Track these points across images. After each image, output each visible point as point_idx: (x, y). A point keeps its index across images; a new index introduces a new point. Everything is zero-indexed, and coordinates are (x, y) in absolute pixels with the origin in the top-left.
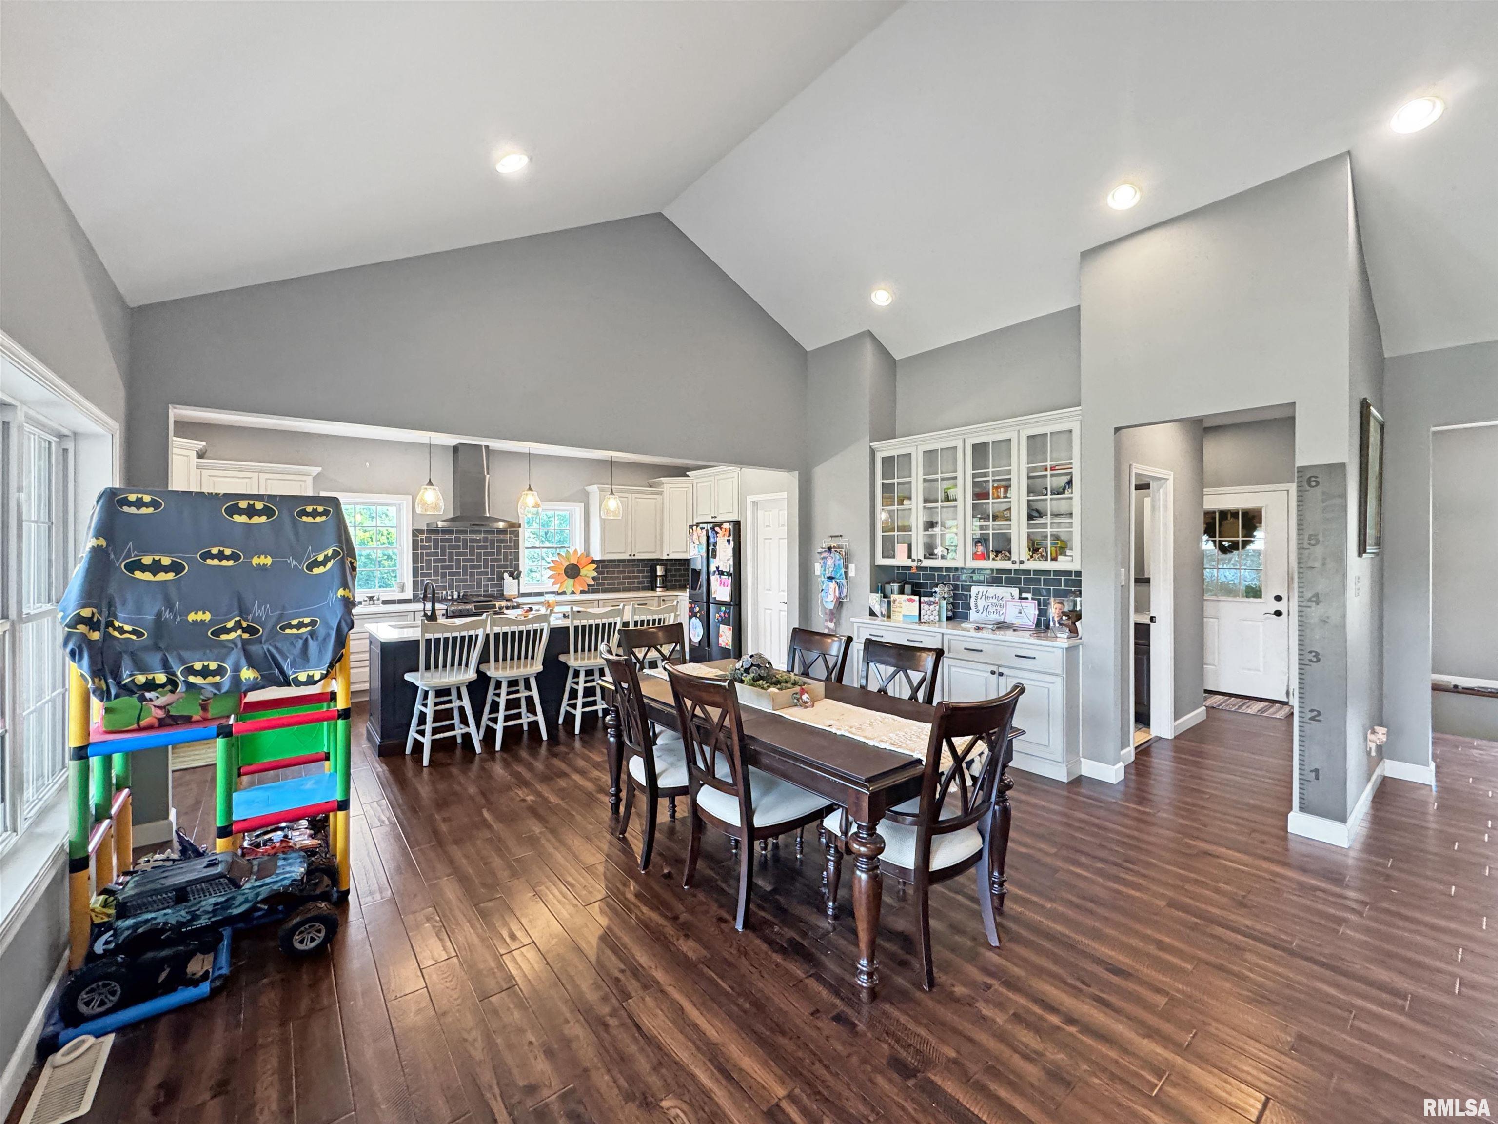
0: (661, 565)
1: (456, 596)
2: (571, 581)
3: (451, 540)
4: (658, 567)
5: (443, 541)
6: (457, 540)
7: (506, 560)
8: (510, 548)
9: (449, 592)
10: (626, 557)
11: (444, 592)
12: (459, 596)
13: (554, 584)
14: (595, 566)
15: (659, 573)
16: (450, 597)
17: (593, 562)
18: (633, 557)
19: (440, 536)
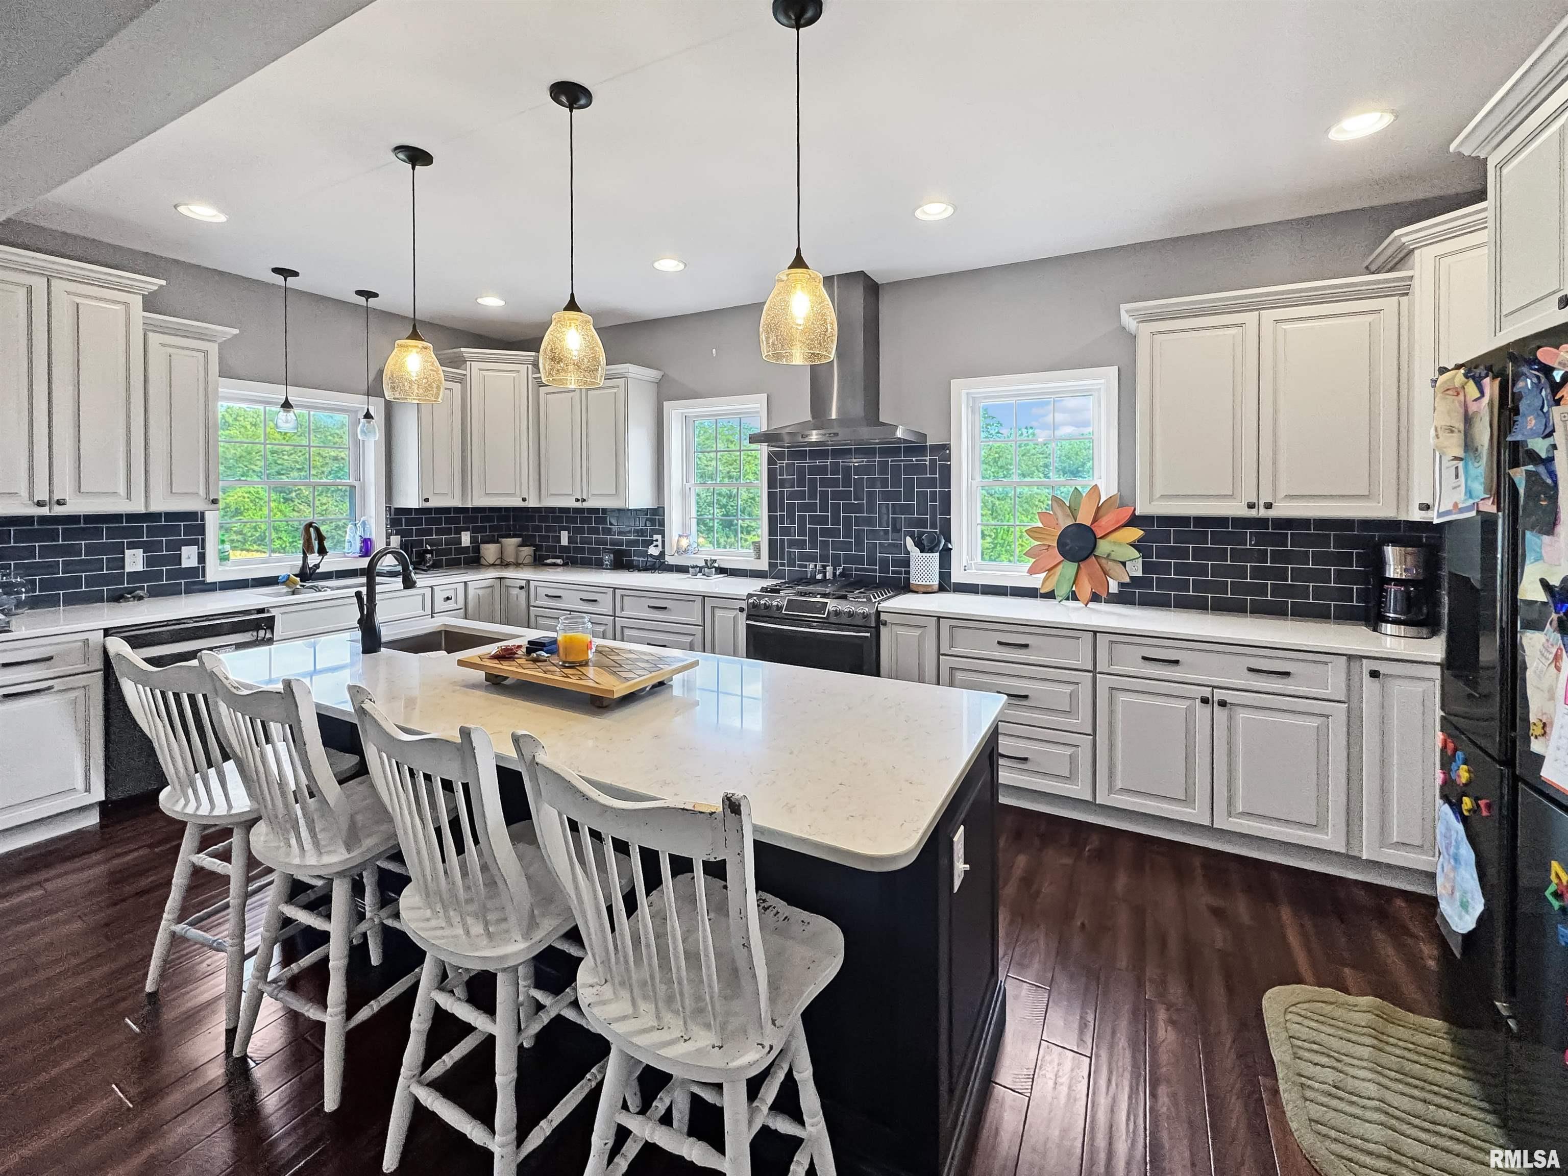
0: (1395, 542)
1: (829, 576)
2: (1070, 568)
3: (822, 470)
4: (1391, 552)
5: (814, 470)
6: (835, 469)
7: (923, 510)
8: (932, 483)
9: (819, 565)
10: (1236, 509)
11: (812, 566)
12: (834, 574)
13: (1032, 571)
14: (1136, 533)
15: (1393, 570)
16: (819, 577)
17: (1134, 521)
18: (1263, 513)
19: (807, 463)
